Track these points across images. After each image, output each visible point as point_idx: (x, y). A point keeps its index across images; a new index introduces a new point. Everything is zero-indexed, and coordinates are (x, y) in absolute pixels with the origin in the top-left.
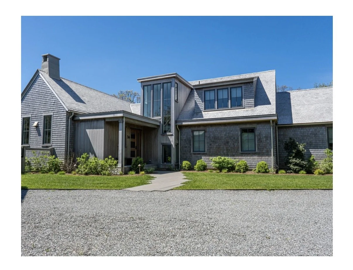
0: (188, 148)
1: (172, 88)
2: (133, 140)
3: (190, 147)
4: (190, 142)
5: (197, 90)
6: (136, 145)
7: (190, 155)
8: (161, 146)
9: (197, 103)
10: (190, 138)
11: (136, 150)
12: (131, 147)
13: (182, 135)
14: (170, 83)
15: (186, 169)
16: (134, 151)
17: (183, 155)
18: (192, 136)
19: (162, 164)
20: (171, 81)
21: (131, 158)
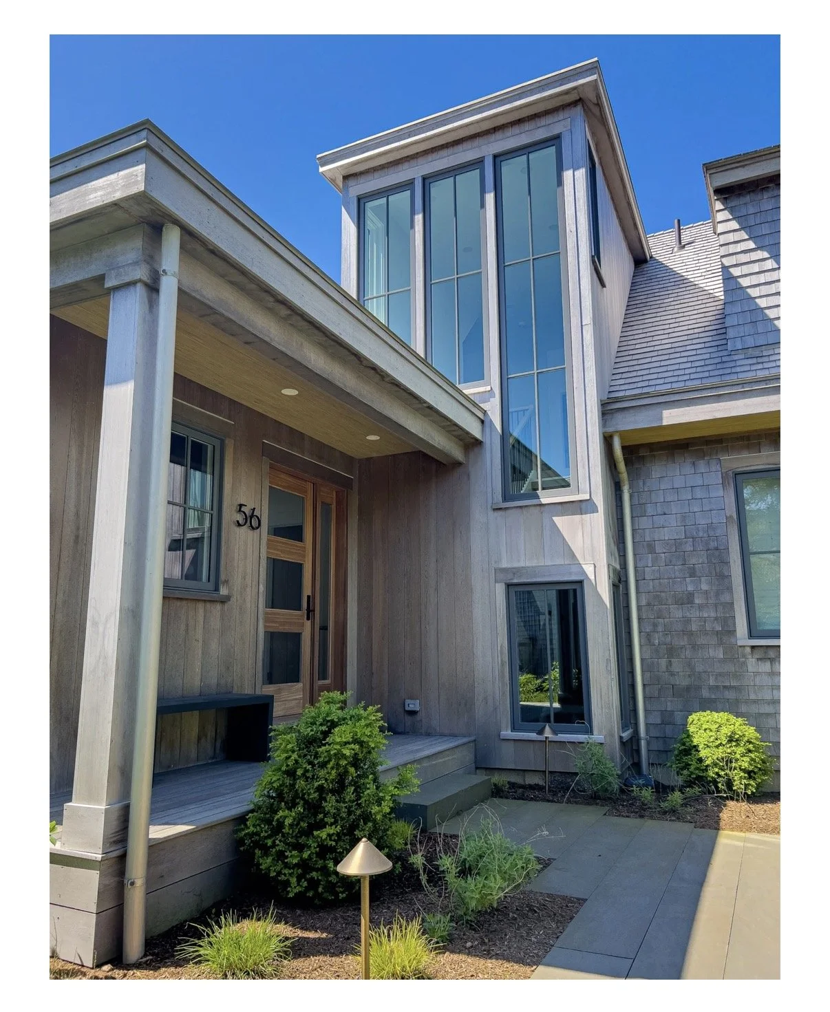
0: (701, 607)
1: (568, 175)
2: (287, 551)
3: (725, 598)
4: (718, 557)
5: (734, 202)
6: (307, 591)
7: (723, 661)
8: (500, 590)
9: (745, 282)
10: (710, 526)
11: (308, 623)
12: (273, 602)
13: (650, 510)
14: (552, 150)
15: (738, 785)
16: (297, 636)
17: (663, 662)
18: (729, 518)
19: (507, 733)
20: (556, 132)
21: (269, 690)
